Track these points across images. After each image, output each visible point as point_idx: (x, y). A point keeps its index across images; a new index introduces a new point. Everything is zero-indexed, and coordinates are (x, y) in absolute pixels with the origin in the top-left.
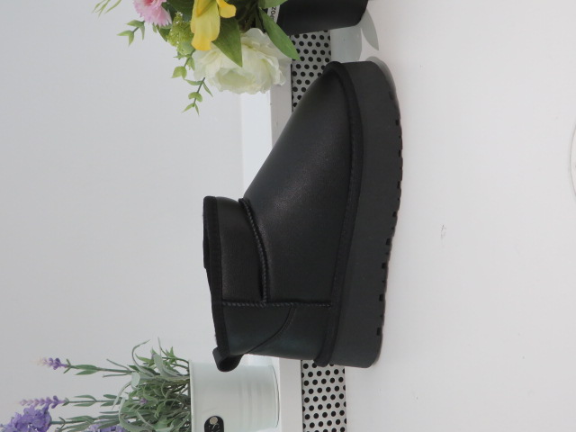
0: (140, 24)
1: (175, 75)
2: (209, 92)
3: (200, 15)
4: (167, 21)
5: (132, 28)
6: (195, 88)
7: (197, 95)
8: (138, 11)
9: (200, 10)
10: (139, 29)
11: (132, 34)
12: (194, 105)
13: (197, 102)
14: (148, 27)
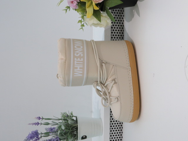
0: (69, 7)
1: (79, 22)
2: (87, 25)
3: (88, 7)
4: (77, 8)
5: (67, 9)
6: (82, 24)
7: (83, 25)
8: (68, 4)
9: (88, 6)
10: (68, 9)
11: (66, 10)
12: (82, 28)
13: (83, 27)
14: (71, 9)
